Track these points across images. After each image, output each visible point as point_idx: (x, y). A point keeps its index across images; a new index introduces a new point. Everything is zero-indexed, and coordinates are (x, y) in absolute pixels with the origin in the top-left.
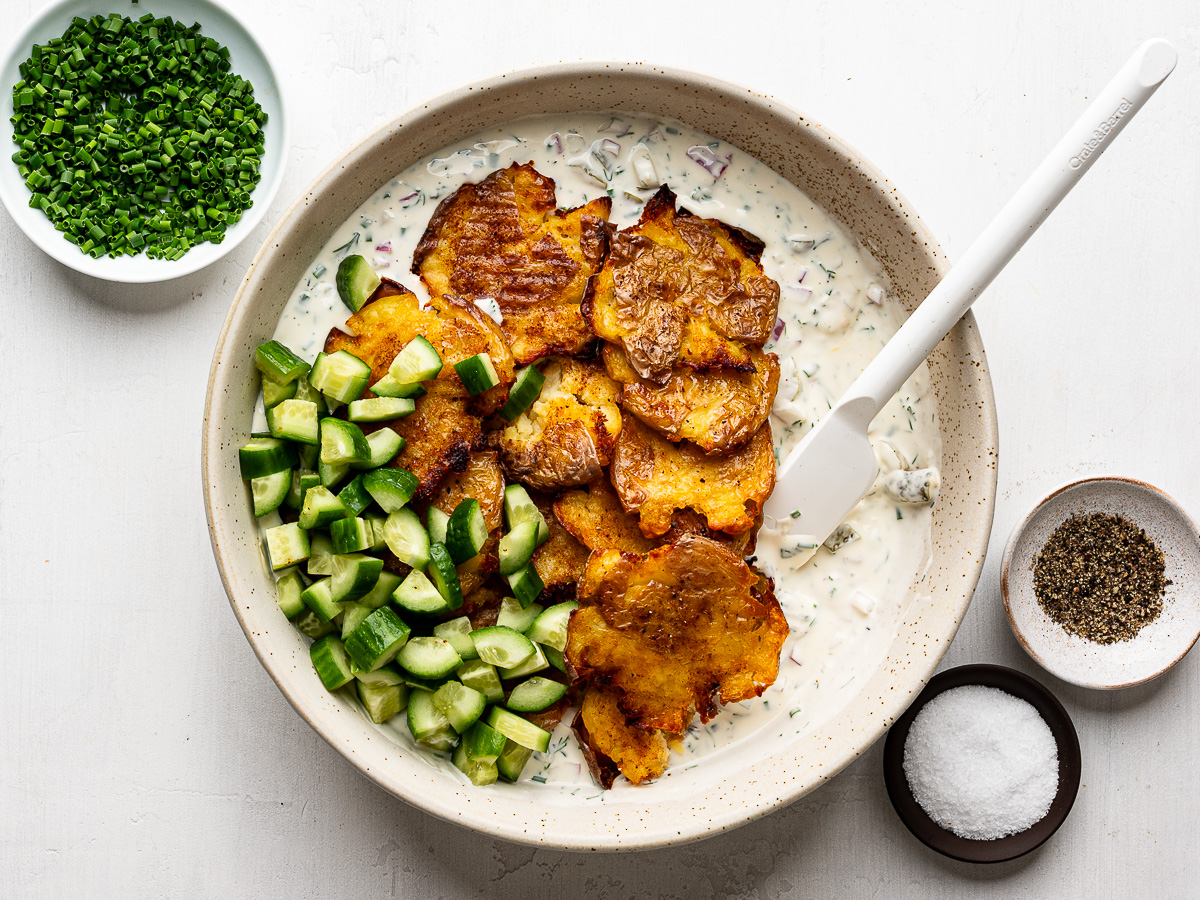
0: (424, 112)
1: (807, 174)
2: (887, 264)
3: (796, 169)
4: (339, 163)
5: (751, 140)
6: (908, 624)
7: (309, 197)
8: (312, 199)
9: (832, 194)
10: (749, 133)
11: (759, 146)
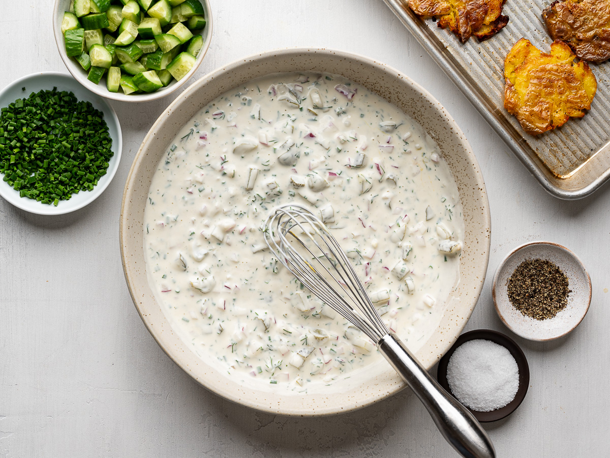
0: (223, 71)
2: (439, 143)
3: (396, 98)
6: (449, 311)
10: (375, 82)
11: (379, 88)
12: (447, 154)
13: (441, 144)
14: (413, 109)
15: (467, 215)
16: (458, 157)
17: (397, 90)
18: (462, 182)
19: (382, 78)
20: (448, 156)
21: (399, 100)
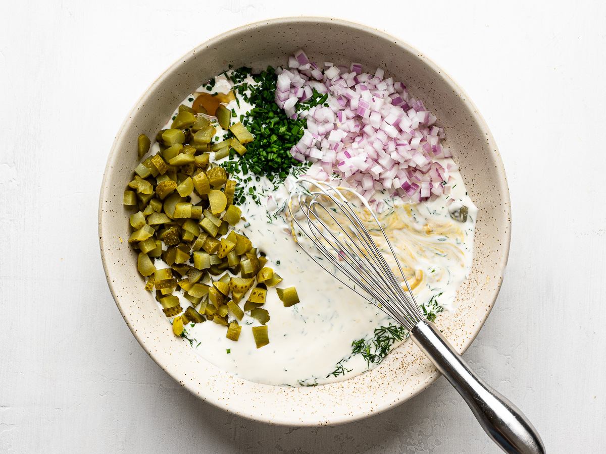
0: (472, 111)
1: (460, 313)
2: (419, 359)
3: (463, 307)
4: (441, 70)
5: (475, 282)
6: (234, 389)
7: (422, 56)
8: (421, 58)
9: (452, 327)
10: (479, 281)
11: (473, 287)
12: (407, 369)
13: (418, 362)
14: (453, 327)
15: (341, 398)
16: (405, 382)
17: (472, 307)
18: (378, 389)
19: (483, 289)
20: (404, 371)
21: (461, 310)
